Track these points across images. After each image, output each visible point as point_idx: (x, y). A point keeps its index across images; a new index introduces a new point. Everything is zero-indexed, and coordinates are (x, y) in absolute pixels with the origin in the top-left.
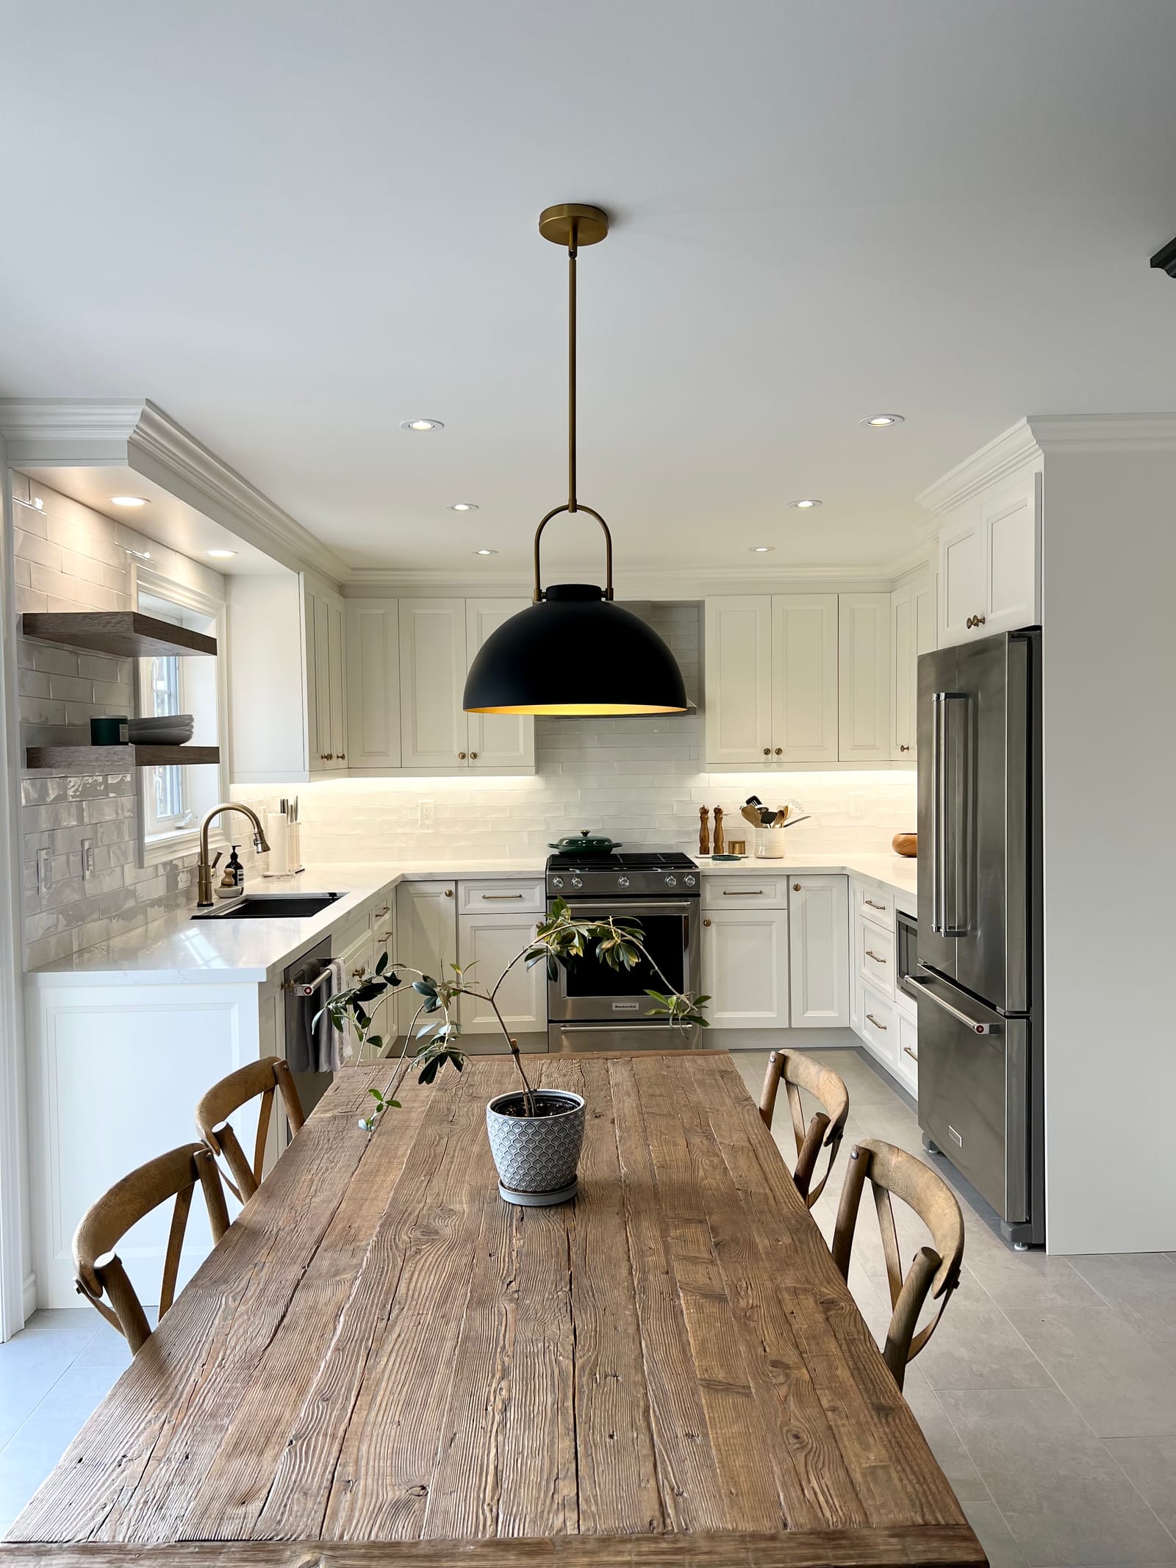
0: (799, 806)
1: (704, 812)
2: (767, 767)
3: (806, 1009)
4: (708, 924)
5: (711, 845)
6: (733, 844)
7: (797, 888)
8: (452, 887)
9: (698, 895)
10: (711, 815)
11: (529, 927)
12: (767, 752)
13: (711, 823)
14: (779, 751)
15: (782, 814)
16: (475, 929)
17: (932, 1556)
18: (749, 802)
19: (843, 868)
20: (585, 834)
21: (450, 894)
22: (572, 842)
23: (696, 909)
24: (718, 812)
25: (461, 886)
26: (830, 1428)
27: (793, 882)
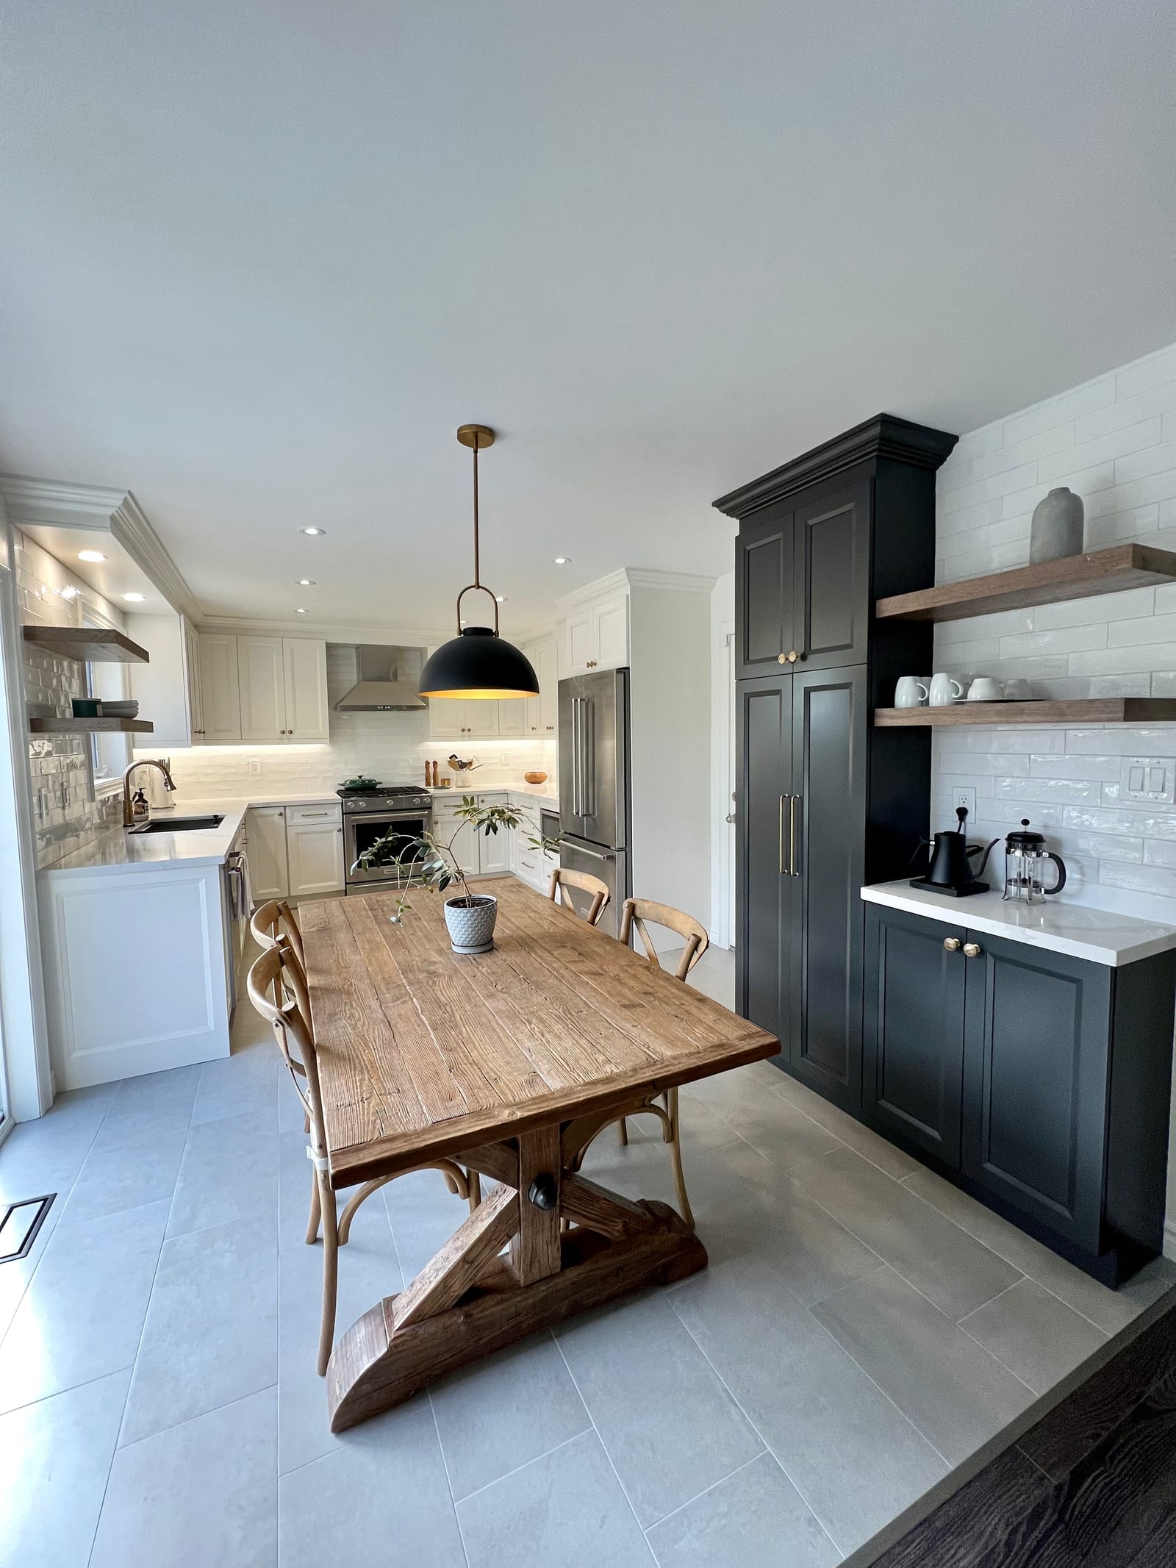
0: (477, 759)
1: (427, 763)
2: (463, 738)
3: (488, 864)
4: (436, 823)
5: (432, 781)
6: (443, 781)
7: (483, 801)
8: (282, 810)
9: (431, 808)
10: (431, 765)
11: (332, 831)
12: (463, 730)
13: (432, 770)
14: (469, 730)
15: (471, 763)
16: (298, 834)
17: (760, 1044)
18: (451, 758)
19: (506, 790)
20: (360, 777)
21: (281, 814)
22: (352, 782)
23: (429, 816)
24: (435, 763)
25: (287, 809)
26: (687, 1011)
27: (480, 799)
